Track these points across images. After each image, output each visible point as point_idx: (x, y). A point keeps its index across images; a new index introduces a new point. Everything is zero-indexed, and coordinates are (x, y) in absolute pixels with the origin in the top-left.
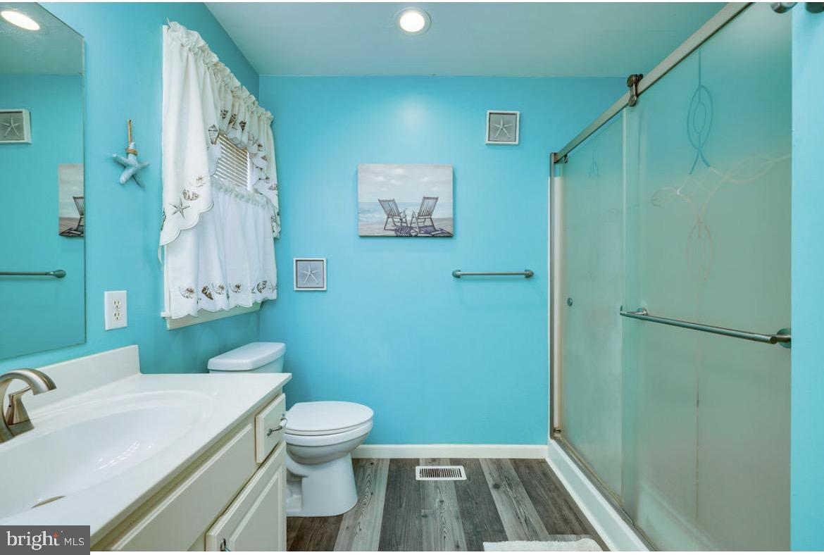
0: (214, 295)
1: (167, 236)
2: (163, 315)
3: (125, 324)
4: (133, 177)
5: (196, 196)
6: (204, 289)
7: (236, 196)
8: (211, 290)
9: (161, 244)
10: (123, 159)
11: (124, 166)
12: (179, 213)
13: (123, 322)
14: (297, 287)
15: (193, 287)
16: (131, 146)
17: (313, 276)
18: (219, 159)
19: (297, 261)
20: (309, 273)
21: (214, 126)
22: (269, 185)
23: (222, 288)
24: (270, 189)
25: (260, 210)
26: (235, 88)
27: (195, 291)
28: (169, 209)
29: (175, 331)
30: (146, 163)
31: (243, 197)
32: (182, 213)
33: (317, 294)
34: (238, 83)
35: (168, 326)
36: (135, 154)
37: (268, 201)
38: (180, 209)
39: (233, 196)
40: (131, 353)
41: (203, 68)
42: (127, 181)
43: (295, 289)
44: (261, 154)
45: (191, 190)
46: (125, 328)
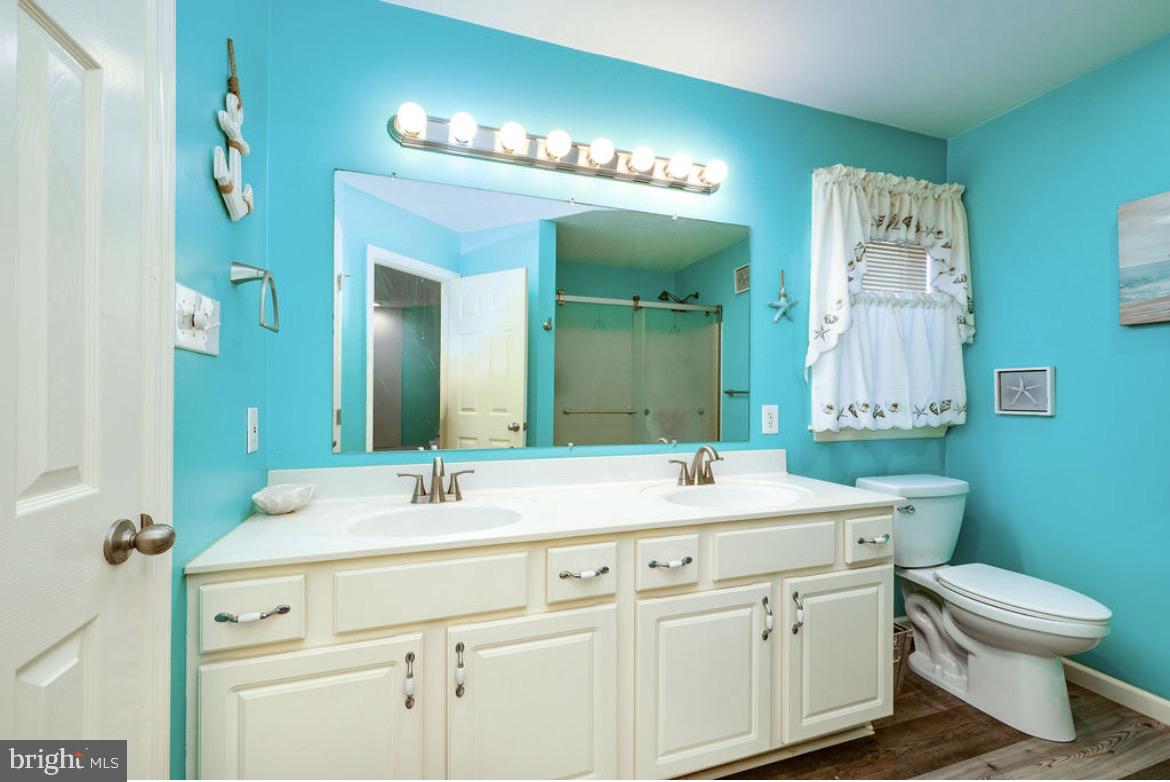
0: (859, 413)
1: (811, 359)
2: (810, 428)
3: (777, 431)
4: (784, 314)
5: (836, 319)
6: (851, 407)
7: (894, 305)
8: (855, 408)
9: (807, 365)
10: (776, 303)
11: (777, 308)
12: (820, 338)
13: (775, 430)
14: (1001, 409)
15: (832, 404)
16: (782, 291)
17: (1026, 393)
18: (865, 275)
19: (1000, 373)
20: (1021, 389)
21: (860, 243)
22: (954, 278)
23: (867, 406)
24: (955, 282)
25: (939, 311)
26: (895, 186)
27: (835, 407)
28: (812, 335)
29: (823, 444)
30: (794, 300)
31: (907, 302)
32: (822, 337)
33: (1034, 419)
34: (895, 180)
35: (815, 439)
36: (785, 295)
37: (953, 298)
38: (821, 333)
39: (890, 306)
40: (780, 455)
41: (848, 189)
42: (779, 319)
43: (997, 411)
44: (942, 242)
45: (832, 313)
46: (777, 435)
